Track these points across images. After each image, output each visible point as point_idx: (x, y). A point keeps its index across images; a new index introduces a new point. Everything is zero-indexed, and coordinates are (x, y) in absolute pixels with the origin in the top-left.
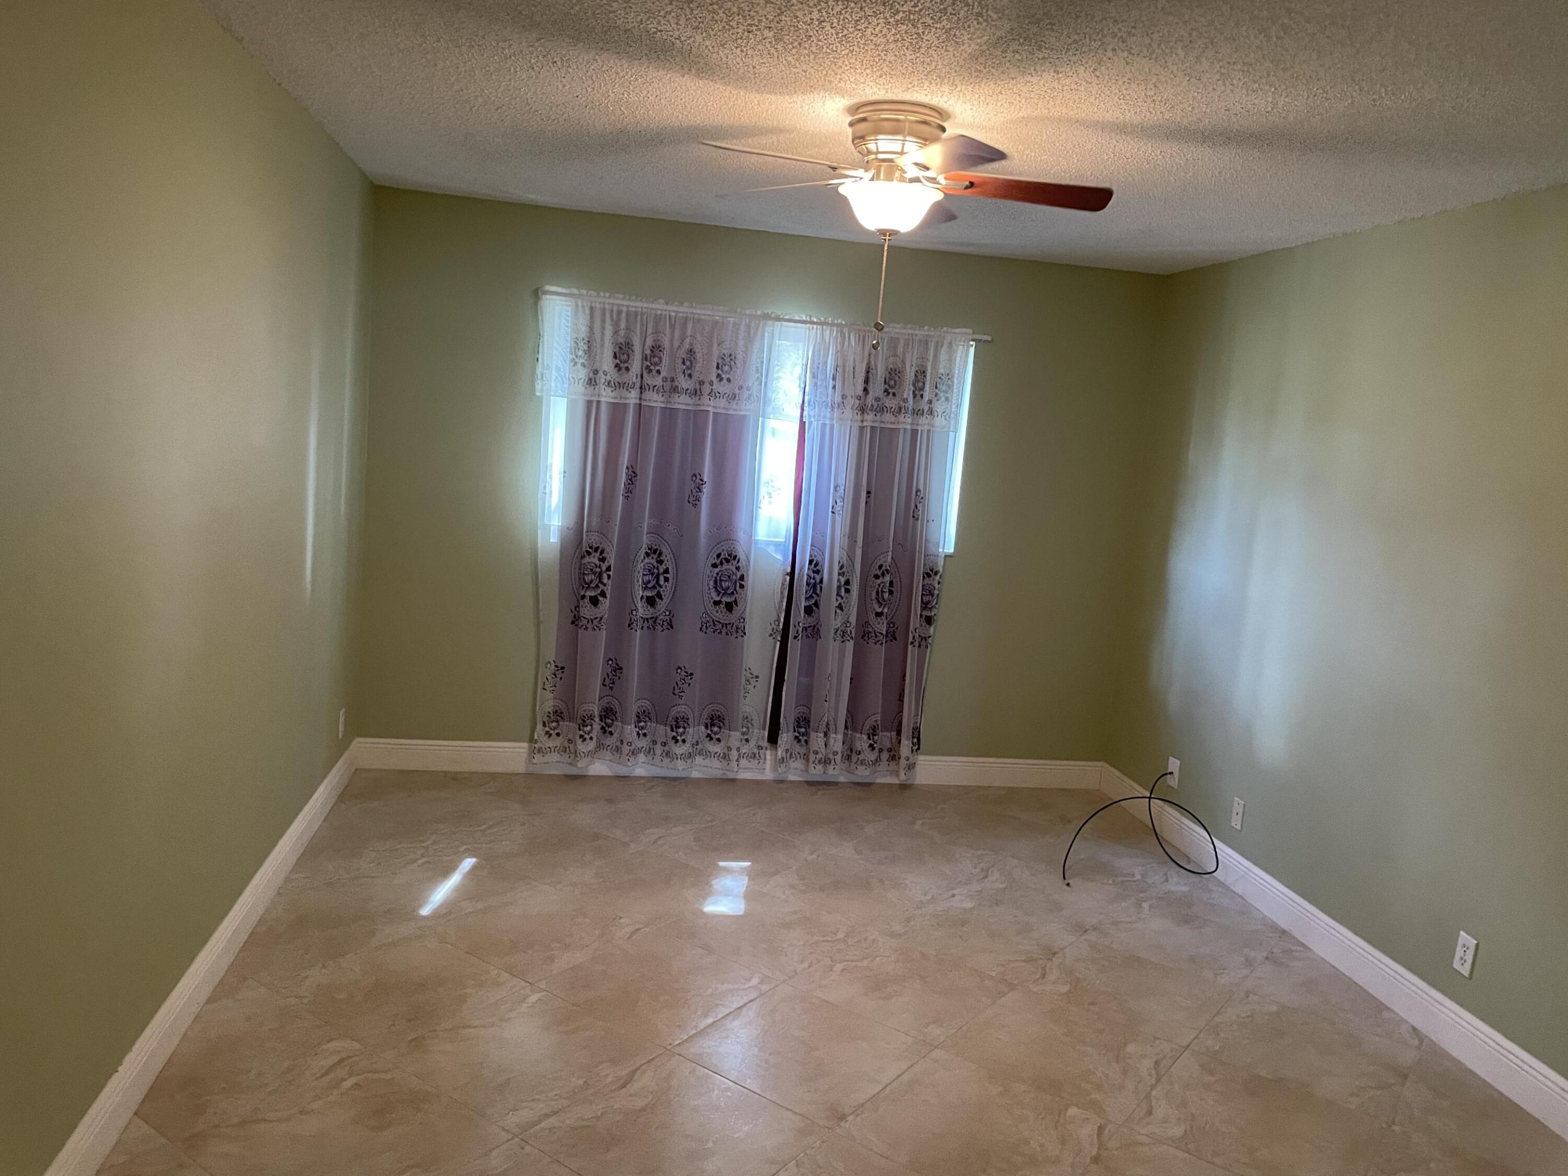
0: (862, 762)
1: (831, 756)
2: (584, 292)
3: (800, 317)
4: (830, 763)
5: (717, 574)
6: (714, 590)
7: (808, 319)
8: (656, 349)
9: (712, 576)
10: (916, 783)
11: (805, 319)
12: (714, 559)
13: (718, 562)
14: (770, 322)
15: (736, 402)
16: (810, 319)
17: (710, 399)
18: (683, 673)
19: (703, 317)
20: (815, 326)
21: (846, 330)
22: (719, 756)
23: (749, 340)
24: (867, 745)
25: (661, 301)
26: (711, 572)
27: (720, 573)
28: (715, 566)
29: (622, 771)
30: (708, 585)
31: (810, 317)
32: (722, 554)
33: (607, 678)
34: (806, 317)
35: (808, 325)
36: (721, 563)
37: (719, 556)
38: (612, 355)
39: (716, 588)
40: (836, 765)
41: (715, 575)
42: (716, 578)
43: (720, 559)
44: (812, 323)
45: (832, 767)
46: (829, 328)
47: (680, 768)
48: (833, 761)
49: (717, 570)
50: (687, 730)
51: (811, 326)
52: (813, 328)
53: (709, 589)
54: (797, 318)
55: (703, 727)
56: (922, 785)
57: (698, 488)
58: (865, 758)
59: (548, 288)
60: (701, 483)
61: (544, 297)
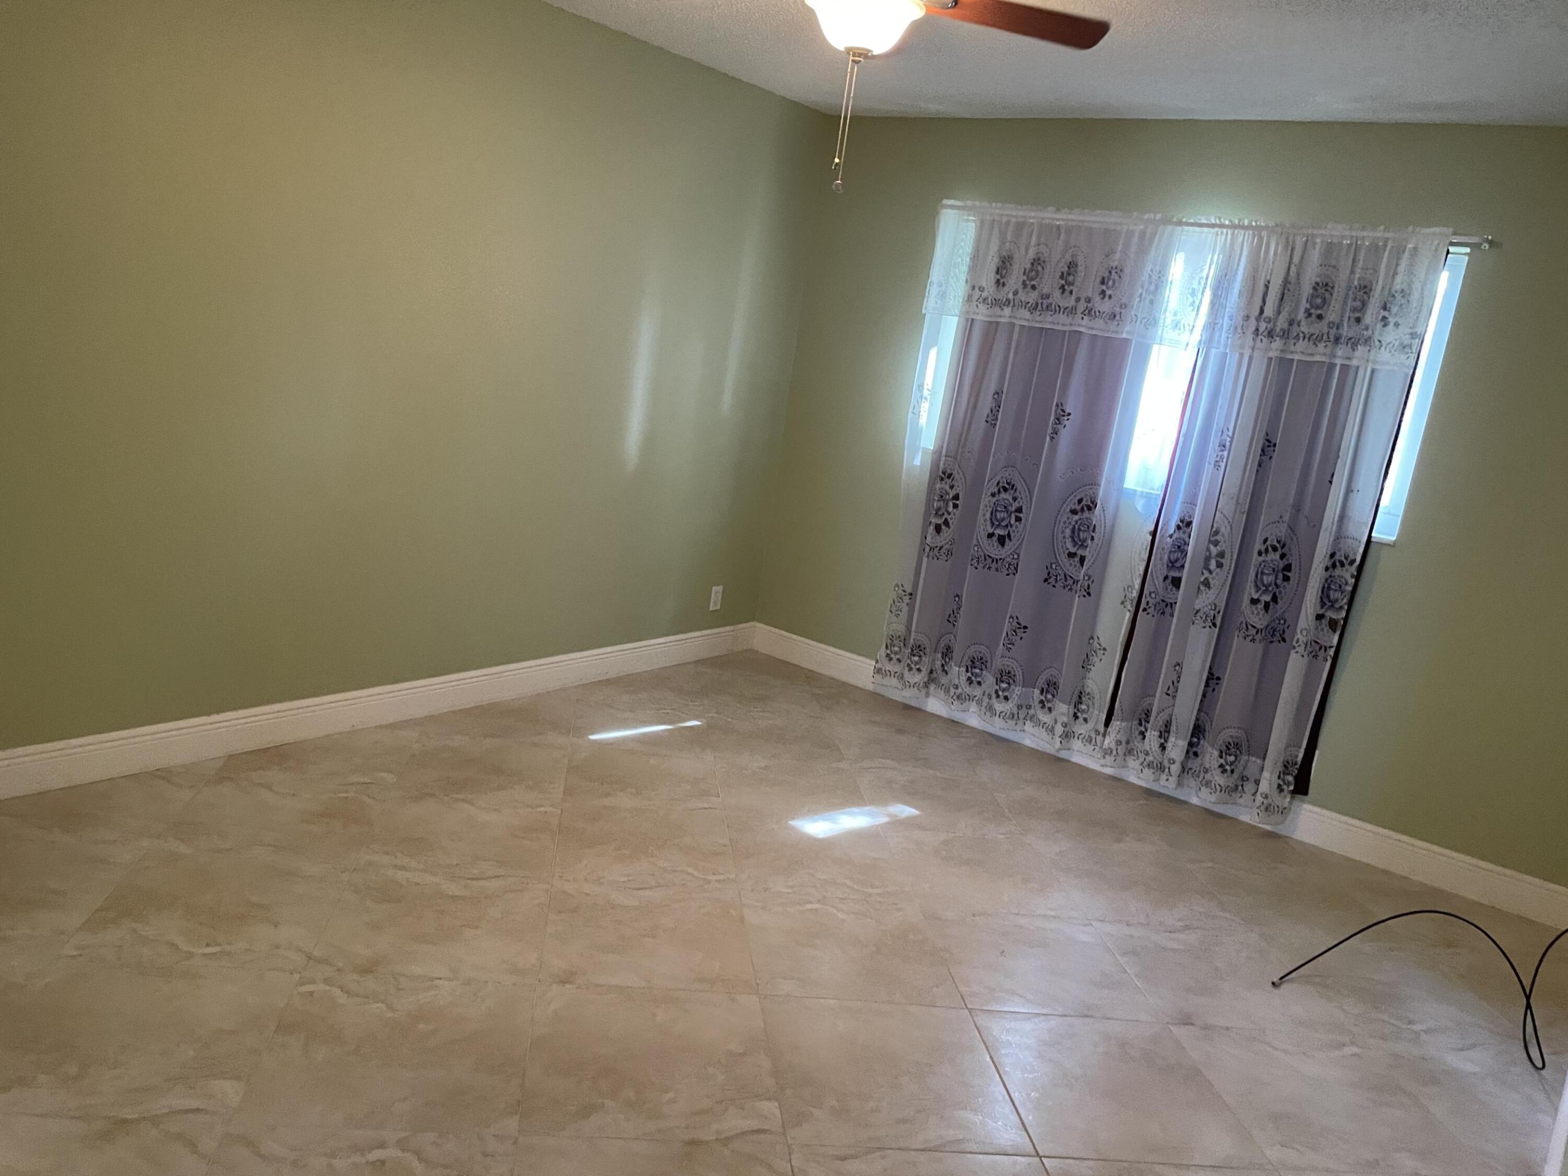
0: (1208, 784)
1: (1166, 763)
2: (977, 203)
3: (1207, 219)
4: (1163, 771)
5: (1076, 522)
6: (1070, 539)
7: (1218, 222)
8: (1037, 262)
9: (1070, 523)
10: (1294, 837)
11: (1213, 221)
12: (1074, 504)
13: (1078, 508)
14: (1170, 228)
15: (1116, 323)
16: (1220, 221)
17: (1083, 318)
18: (1015, 624)
19: (1094, 226)
20: (1225, 231)
21: (1264, 234)
22: (1048, 728)
23: (1143, 250)
24: (1216, 765)
25: (1051, 208)
26: (1068, 518)
27: (1080, 522)
28: (1074, 512)
29: (958, 716)
30: (1063, 532)
31: (1220, 218)
32: (1085, 499)
33: (952, 615)
34: (1215, 220)
35: (1216, 229)
36: (1082, 510)
37: (1080, 501)
38: (995, 269)
39: (1072, 537)
40: (1171, 776)
41: (1074, 523)
42: (1074, 526)
43: (1081, 505)
44: (1222, 226)
45: (1166, 778)
46: (1243, 232)
47: (997, 726)
48: (1167, 770)
49: (1076, 517)
50: (1012, 687)
51: (1219, 230)
52: (1222, 233)
53: (1064, 538)
54: (1204, 221)
55: (1038, 692)
56: (1302, 843)
57: (1058, 419)
58: (1211, 779)
59: (946, 202)
60: (1062, 413)
61: (944, 211)
